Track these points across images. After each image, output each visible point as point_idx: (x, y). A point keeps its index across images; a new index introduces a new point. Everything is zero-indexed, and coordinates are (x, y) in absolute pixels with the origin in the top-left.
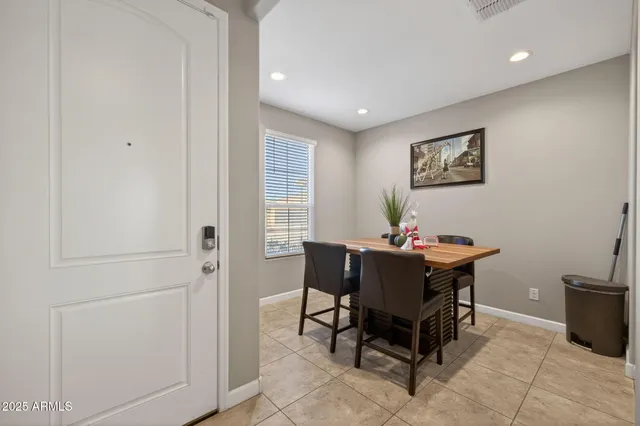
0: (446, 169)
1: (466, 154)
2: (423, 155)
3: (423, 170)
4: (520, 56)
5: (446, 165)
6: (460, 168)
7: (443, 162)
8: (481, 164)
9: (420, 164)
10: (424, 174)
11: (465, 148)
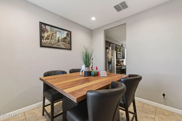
0: (58, 41)
1: (65, 38)
2: (47, 31)
3: (47, 39)
4: (93, 19)
5: (58, 39)
6: (64, 43)
7: (57, 38)
8: (70, 43)
9: (46, 35)
10: (48, 41)
11: (65, 36)
